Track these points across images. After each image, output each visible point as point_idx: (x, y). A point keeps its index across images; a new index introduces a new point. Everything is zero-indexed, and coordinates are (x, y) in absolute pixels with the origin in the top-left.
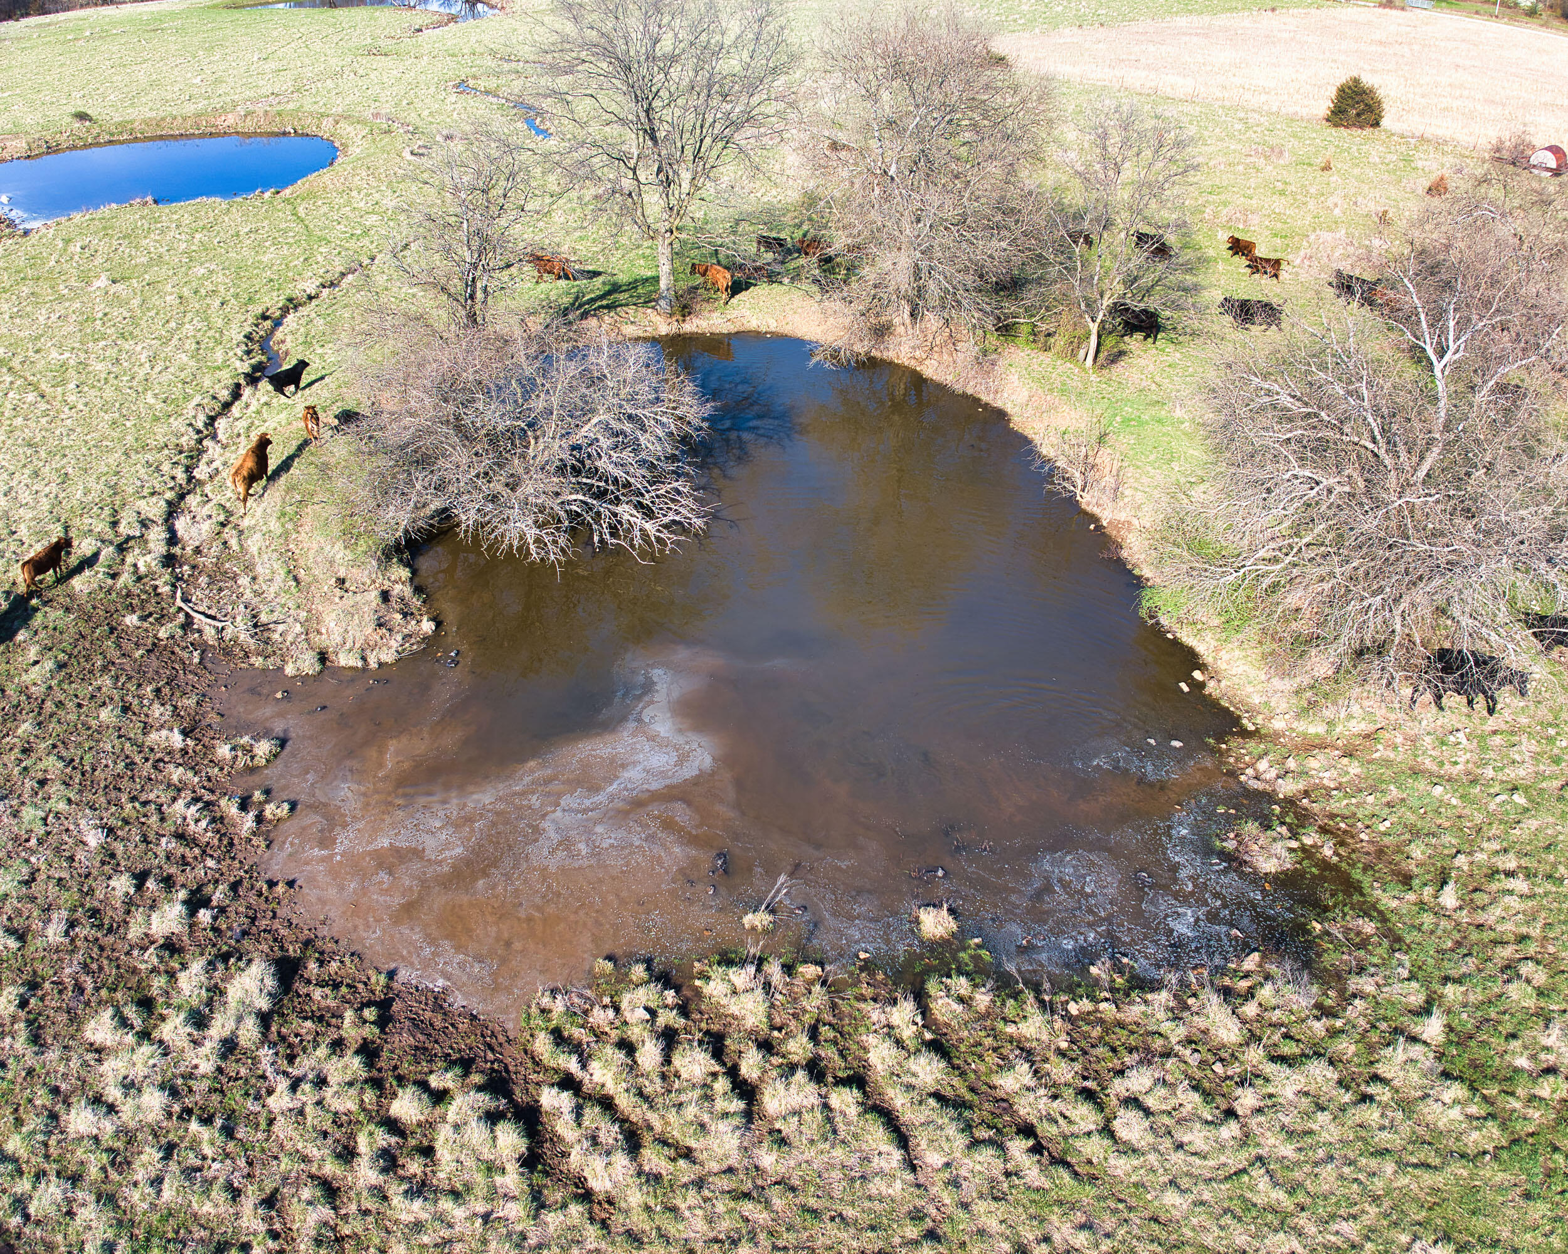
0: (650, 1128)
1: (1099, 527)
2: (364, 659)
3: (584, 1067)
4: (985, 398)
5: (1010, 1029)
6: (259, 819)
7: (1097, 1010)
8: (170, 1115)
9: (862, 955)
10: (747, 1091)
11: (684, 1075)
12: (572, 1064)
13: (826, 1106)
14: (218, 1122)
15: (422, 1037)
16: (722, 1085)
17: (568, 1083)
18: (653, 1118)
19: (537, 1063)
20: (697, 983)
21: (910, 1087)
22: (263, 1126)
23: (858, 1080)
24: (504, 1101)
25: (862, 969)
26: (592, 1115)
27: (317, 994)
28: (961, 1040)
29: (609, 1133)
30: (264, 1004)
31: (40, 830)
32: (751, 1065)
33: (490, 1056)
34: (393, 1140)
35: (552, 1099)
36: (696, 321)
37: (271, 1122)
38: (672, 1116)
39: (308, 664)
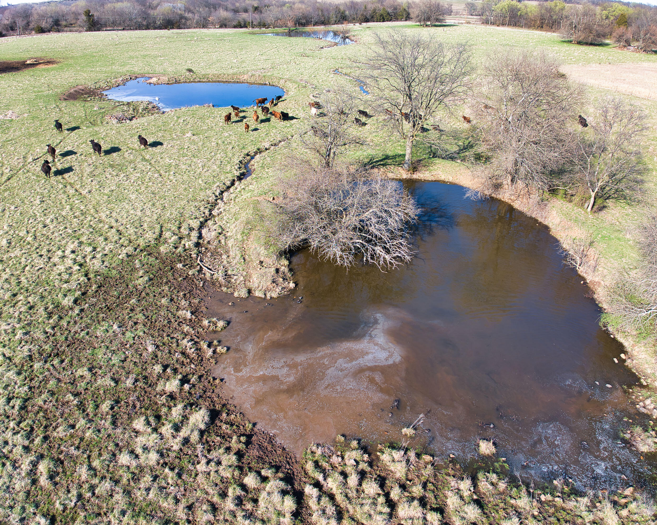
0: (348, 511)
1: (585, 283)
2: (265, 294)
3: (325, 479)
4: (540, 220)
5: (513, 501)
6: (214, 352)
7: (554, 501)
8: (158, 463)
9: (451, 456)
10: (392, 505)
11: (366, 492)
12: (320, 477)
13: (425, 518)
14: (176, 471)
15: (262, 453)
16: (381, 500)
17: (317, 485)
18: (350, 507)
19: (306, 474)
20: (378, 453)
21: (463, 518)
22: (193, 476)
23: (441, 510)
24: (290, 487)
25: (450, 462)
26: (325, 500)
27: (224, 427)
28: (490, 502)
29: (331, 510)
30: (202, 427)
31: (131, 342)
32: (395, 494)
33: (288, 467)
34: (243, 493)
35: (309, 490)
36: (418, 174)
37: (197, 475)
38: (358, 508)
39: (243, 293)
